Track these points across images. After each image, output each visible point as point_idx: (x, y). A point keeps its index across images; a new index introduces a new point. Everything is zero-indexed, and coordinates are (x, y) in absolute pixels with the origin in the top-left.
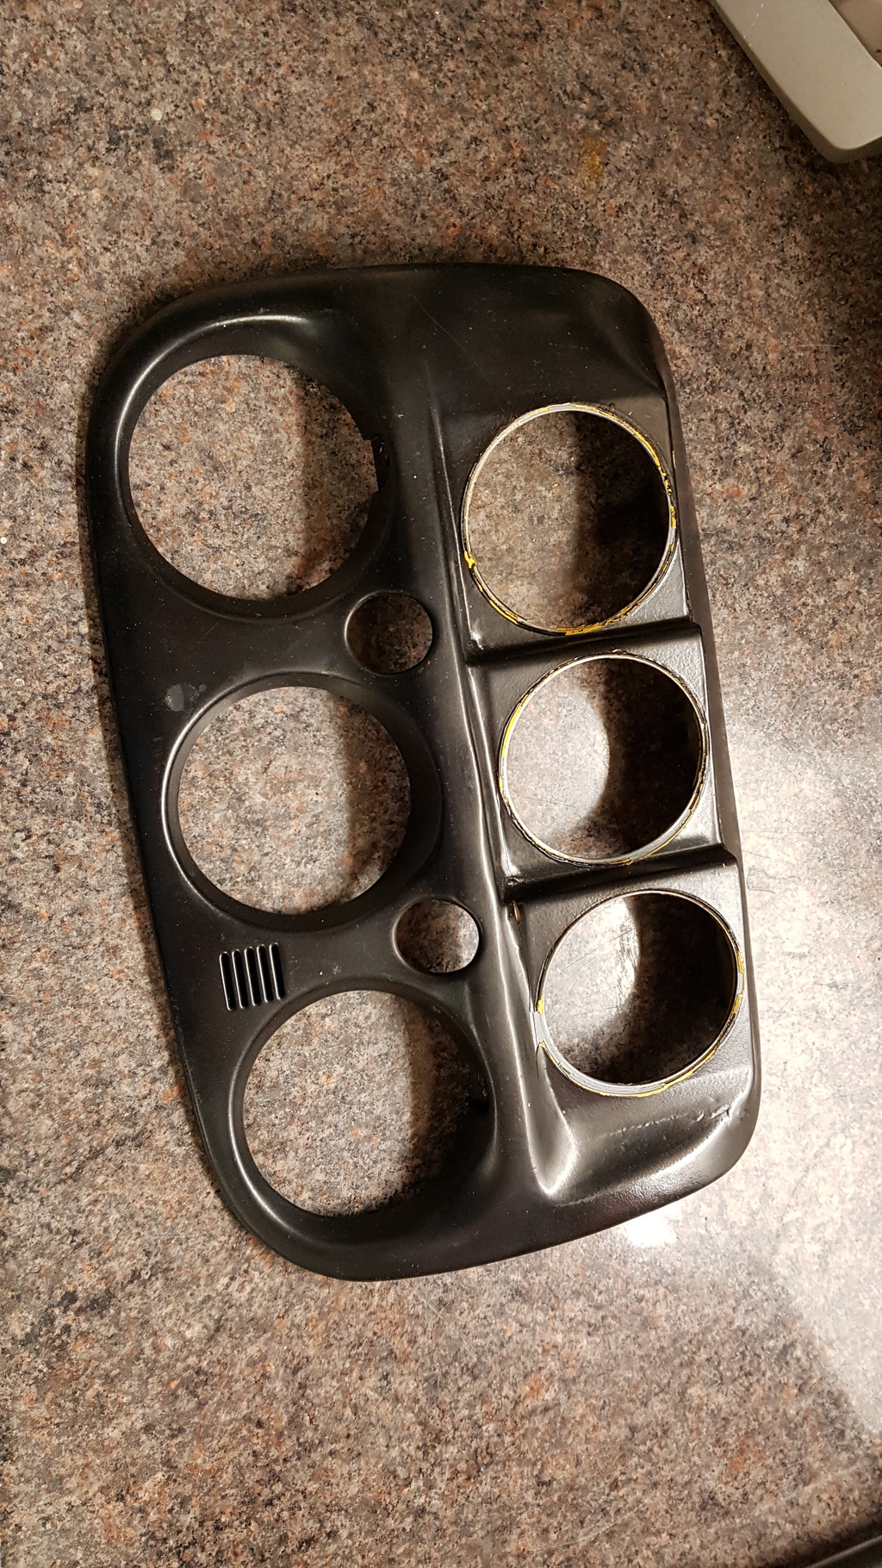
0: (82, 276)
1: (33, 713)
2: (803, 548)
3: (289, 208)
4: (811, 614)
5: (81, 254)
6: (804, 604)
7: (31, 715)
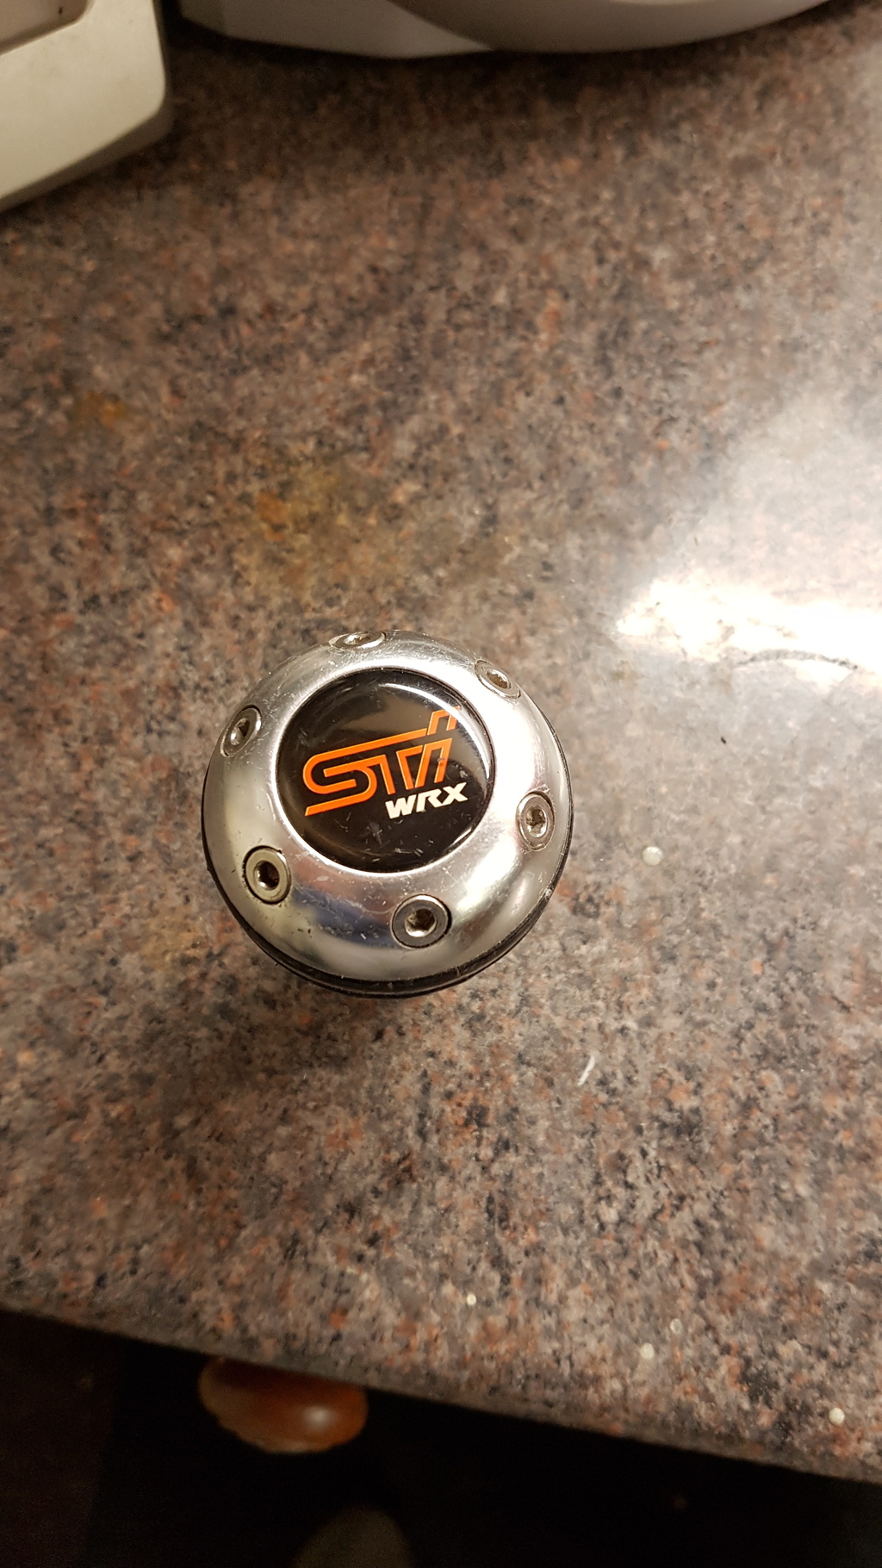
0: (129, 1101)
1: (723, 1318)
2: (639, 248)
3: (95, 804)
4: (727, 252)
5: (102, 1095)
6: (713, 258)
7: (724, 1321)
